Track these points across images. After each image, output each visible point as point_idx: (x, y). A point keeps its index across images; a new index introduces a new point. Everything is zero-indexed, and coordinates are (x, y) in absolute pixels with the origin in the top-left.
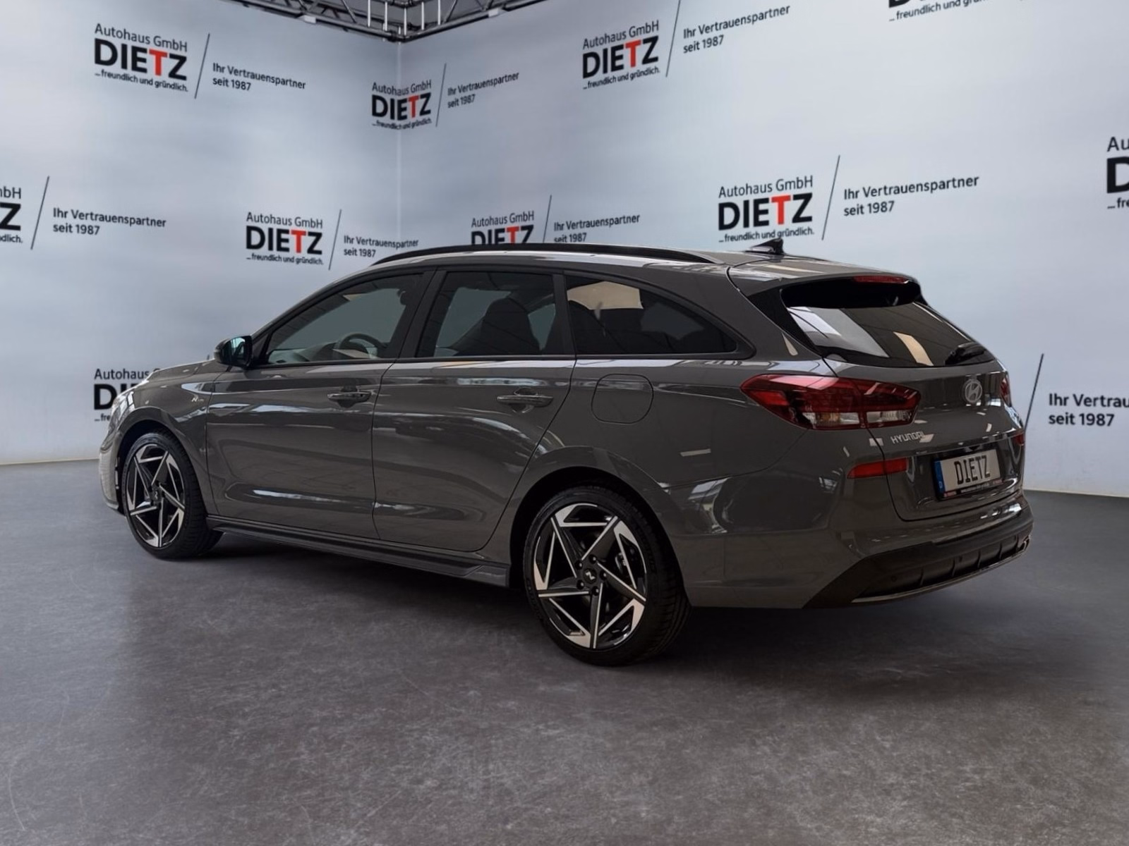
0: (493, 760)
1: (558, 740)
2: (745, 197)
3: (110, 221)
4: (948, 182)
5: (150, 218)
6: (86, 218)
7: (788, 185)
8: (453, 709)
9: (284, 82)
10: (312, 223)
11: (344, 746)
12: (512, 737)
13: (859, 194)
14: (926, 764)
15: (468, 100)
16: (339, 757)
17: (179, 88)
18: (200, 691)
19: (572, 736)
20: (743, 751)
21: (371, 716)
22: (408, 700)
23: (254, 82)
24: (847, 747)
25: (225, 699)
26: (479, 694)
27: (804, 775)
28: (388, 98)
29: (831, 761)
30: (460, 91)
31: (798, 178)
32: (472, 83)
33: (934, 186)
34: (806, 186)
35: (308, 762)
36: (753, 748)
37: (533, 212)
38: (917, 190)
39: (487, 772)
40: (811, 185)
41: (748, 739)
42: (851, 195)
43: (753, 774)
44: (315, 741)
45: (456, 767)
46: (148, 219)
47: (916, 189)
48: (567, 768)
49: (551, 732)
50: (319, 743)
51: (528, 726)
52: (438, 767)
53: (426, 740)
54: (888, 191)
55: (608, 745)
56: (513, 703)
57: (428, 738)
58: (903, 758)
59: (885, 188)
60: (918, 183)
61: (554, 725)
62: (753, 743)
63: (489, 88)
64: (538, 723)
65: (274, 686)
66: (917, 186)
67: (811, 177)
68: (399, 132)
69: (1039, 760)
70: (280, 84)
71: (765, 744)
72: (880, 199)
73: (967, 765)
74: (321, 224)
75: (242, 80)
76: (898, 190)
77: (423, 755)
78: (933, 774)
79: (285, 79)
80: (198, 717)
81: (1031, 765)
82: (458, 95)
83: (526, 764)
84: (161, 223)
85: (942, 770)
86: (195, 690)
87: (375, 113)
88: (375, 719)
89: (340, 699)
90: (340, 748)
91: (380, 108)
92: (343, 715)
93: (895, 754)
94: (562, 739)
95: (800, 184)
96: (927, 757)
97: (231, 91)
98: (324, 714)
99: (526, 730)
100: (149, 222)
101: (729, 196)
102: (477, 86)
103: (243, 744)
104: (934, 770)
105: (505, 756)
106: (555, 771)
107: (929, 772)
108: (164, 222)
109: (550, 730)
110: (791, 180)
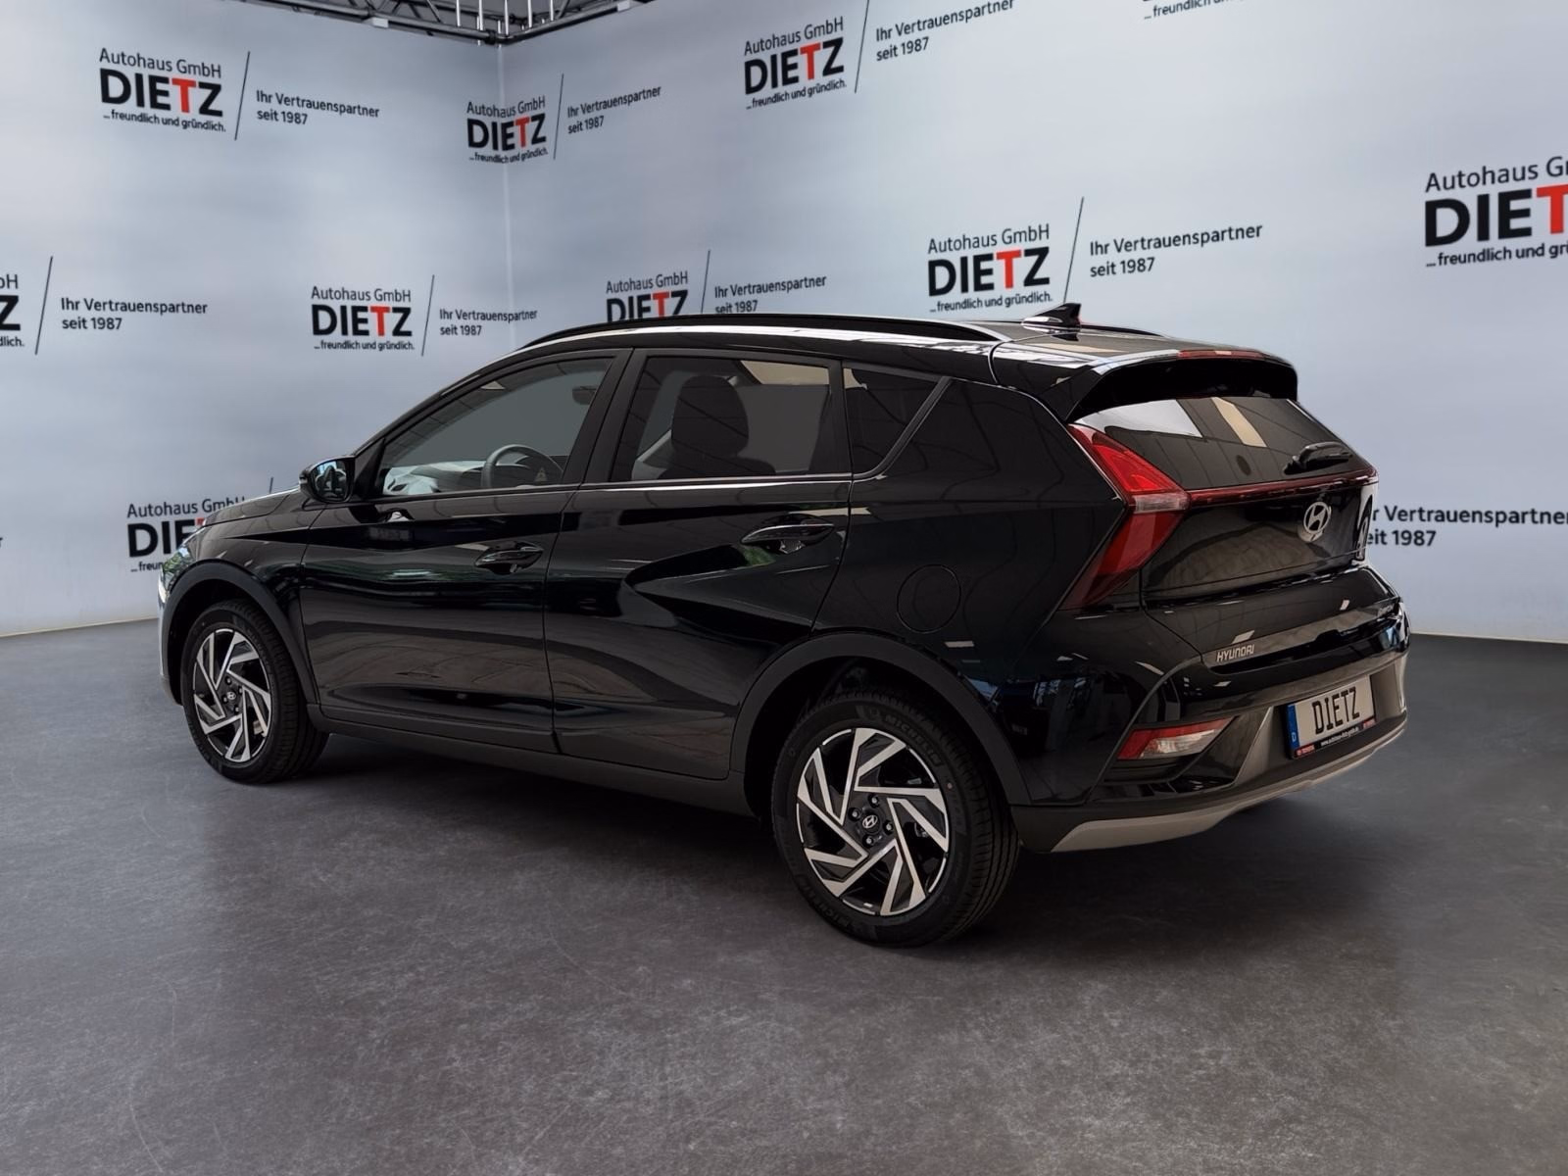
0: (670, 1060)
1: (742, 1031)
2: (963, 253)
3: (134, 310)
4: (1223, 232)
5: (187, 303)
6: (104, 308)
7: (1018, 236)
8: (621, 993)
9: (351, 110)
10: (397, 296)
11: (500, 1048)
12: (690, 1029)
13: (1108, 248)
14: (1157, 1047)
15: (594, 123)
16: (496, 1063)
17: (213, 127)
18: (326, 978)
19: (759, 1024)
20: (953, 1038)
21: (527, 1006)
22: (568, 982)
23: (310, 112)
24: (1070, 1027)
25: (356, 988)
26: (649, 971)
27: (1019, 1067)
28: (488, 121)
29: (1051, 1048)
30: (584, 112)
31: (1030, 228)
32: (599, 101)
33: (1205, 237)
34: (1040, 238)
35: (461, 1071)
36: (963, 1033)
37: (686, 273)
38: (1184, 243)
39: (664, 1078)
40: (1048, 237)
41: (958, 1021)
42: (1099, 249)
43: (962, 1069)
44: (467, 1042)
45: (628, 1072)
46: (183, 305)
47: (1181, 242)
48: (753, 1068)
49: (735, 1021)
50: (471, 1046)
51: (707, 1013)
52: (609, 1073)
53: (593, 1037)
54: (1146, 244)
55: (799, 1035)
56: (689, 981)
57: (595, 1034)
58: (1132, 1040)
59: (1143, 240)
60: (1185, 233)
61: (737, 1010)
62: (963, 1027)
63: (622, 107)
64: (718, 1009)
65: (411, 968)
66: (1184, 237)
67: (1047, 226)
68: (505, 166)
69: (1284, 1038)
70: (346, 113)
71: (978, 1026)
72: (1137, 254)
73: (1203, 1046)
74: (409, 295)
75: (293, 110)
76: (1160, 243)
77: (590, 1057)
78: (1163, 1060)
79: (352, 105)
80: (329, 1016)
81: (1274, 1045)
82: (582, 117)
83: (707, 1064)
84: (199, 309)
85: (1173, 1054)
86: (320, 978)
87: (472, 144)
88: (532, 1009)
89: (489, 984)
90: (495, 1052)
91: (478, 135)
92: (495, 1007)
93: (1123, 1035)
94: (746, 1029)
95: (1033, 234)
96: (1159, 1038)
97: (280, 126)
98: (473, 1005)
99: (705, 1019)
100: (186, 308)
101: (941, 251)
102: (606, 105)
103: (385, 1050)
104: (1164, 1056)
105: (683, 1056)
106: (741, 1073)
107: (1159, 1058)
108: (205, 306)
109: (733, 1018)
110: (1021, 230)
